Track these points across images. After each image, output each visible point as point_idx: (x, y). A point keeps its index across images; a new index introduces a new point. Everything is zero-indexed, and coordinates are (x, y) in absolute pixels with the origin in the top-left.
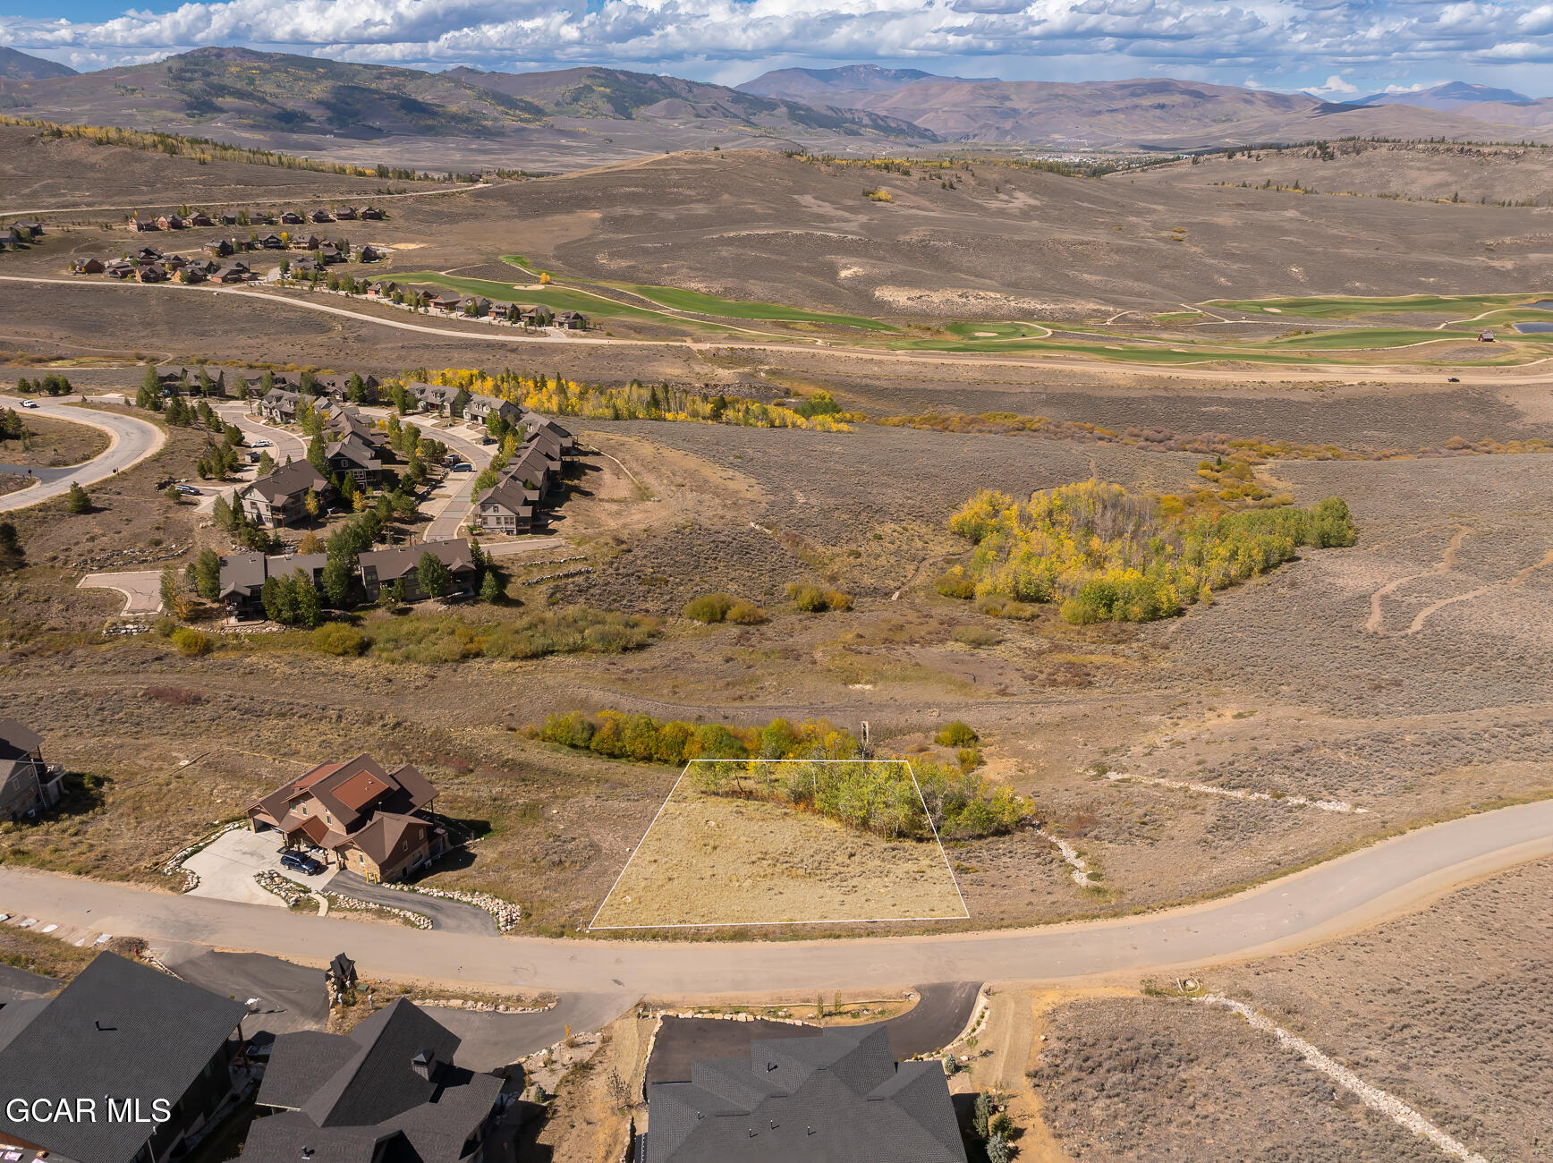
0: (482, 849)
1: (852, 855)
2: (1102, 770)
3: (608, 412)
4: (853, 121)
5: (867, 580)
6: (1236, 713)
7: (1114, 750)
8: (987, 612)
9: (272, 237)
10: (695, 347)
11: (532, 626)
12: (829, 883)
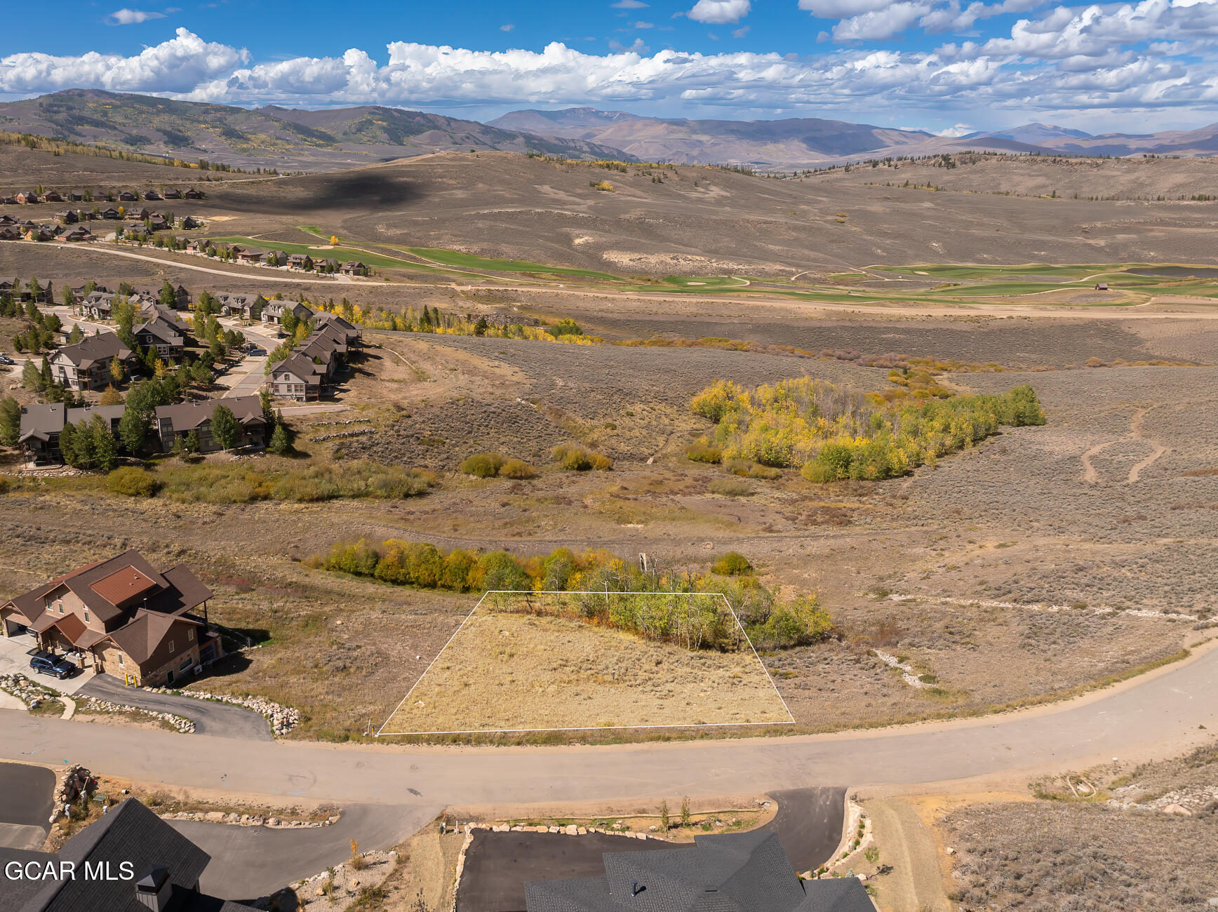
0: (259, 657)
1: (658, 663)
2: (884, 594)
3: (388, 325)
4: (575, 148)
5: (623, 447)
6: (997, 544)
7: (890, 576)
8: (735, 473)
9: (111, 210)
10: (459, 288)
11: (318, 475)
12: (640, 688)
